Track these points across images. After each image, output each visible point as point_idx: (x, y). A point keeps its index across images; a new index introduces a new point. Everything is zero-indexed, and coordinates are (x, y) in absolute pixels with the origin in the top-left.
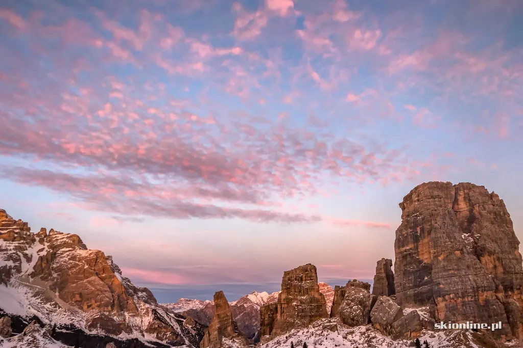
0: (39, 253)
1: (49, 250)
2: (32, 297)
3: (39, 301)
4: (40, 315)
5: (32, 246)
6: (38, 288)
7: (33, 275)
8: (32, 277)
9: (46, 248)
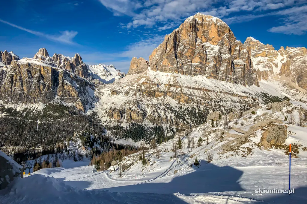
0: (282, 62)
1: (287, 59)
2: (282, 86)
3: (286, 88)
4: (288, 96)
5: (277, 58)
6: (285, 81)
7: (280, 74)
8: (280, 76)
9: (285, 58)
